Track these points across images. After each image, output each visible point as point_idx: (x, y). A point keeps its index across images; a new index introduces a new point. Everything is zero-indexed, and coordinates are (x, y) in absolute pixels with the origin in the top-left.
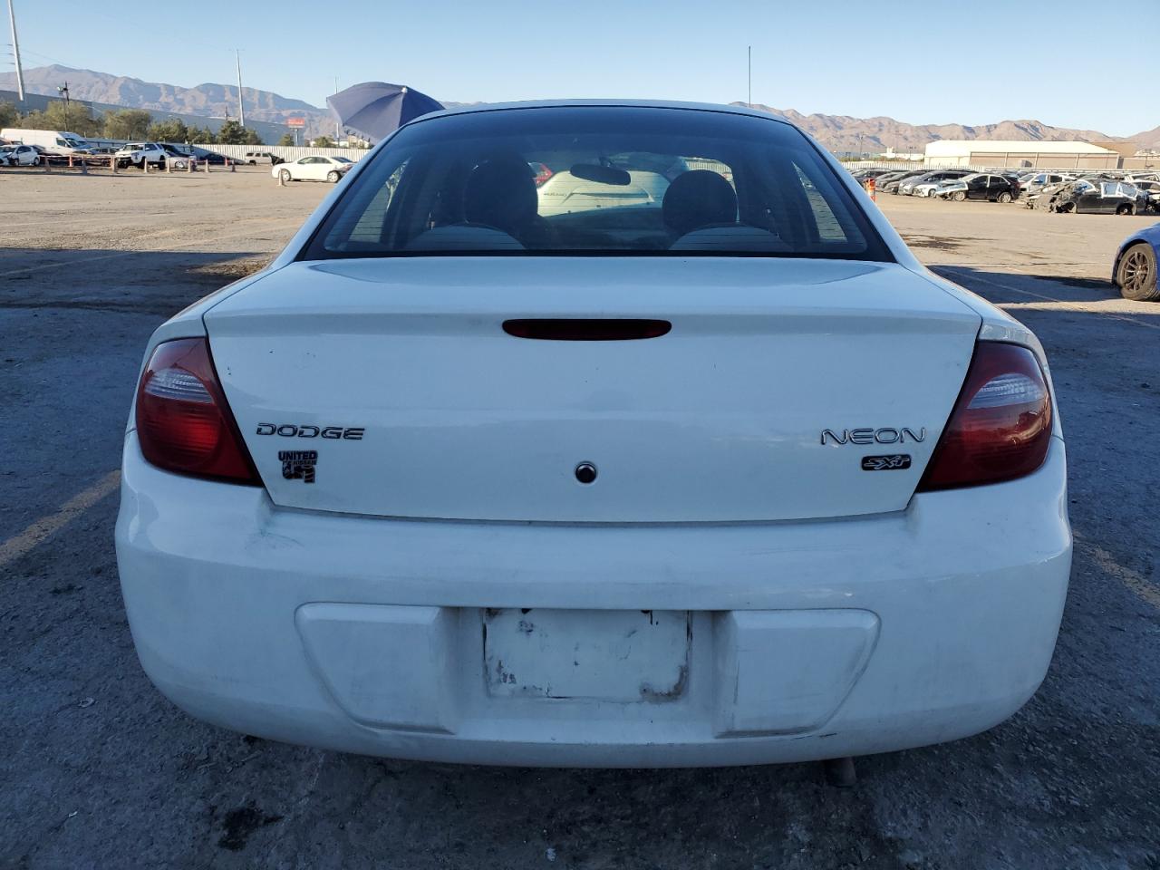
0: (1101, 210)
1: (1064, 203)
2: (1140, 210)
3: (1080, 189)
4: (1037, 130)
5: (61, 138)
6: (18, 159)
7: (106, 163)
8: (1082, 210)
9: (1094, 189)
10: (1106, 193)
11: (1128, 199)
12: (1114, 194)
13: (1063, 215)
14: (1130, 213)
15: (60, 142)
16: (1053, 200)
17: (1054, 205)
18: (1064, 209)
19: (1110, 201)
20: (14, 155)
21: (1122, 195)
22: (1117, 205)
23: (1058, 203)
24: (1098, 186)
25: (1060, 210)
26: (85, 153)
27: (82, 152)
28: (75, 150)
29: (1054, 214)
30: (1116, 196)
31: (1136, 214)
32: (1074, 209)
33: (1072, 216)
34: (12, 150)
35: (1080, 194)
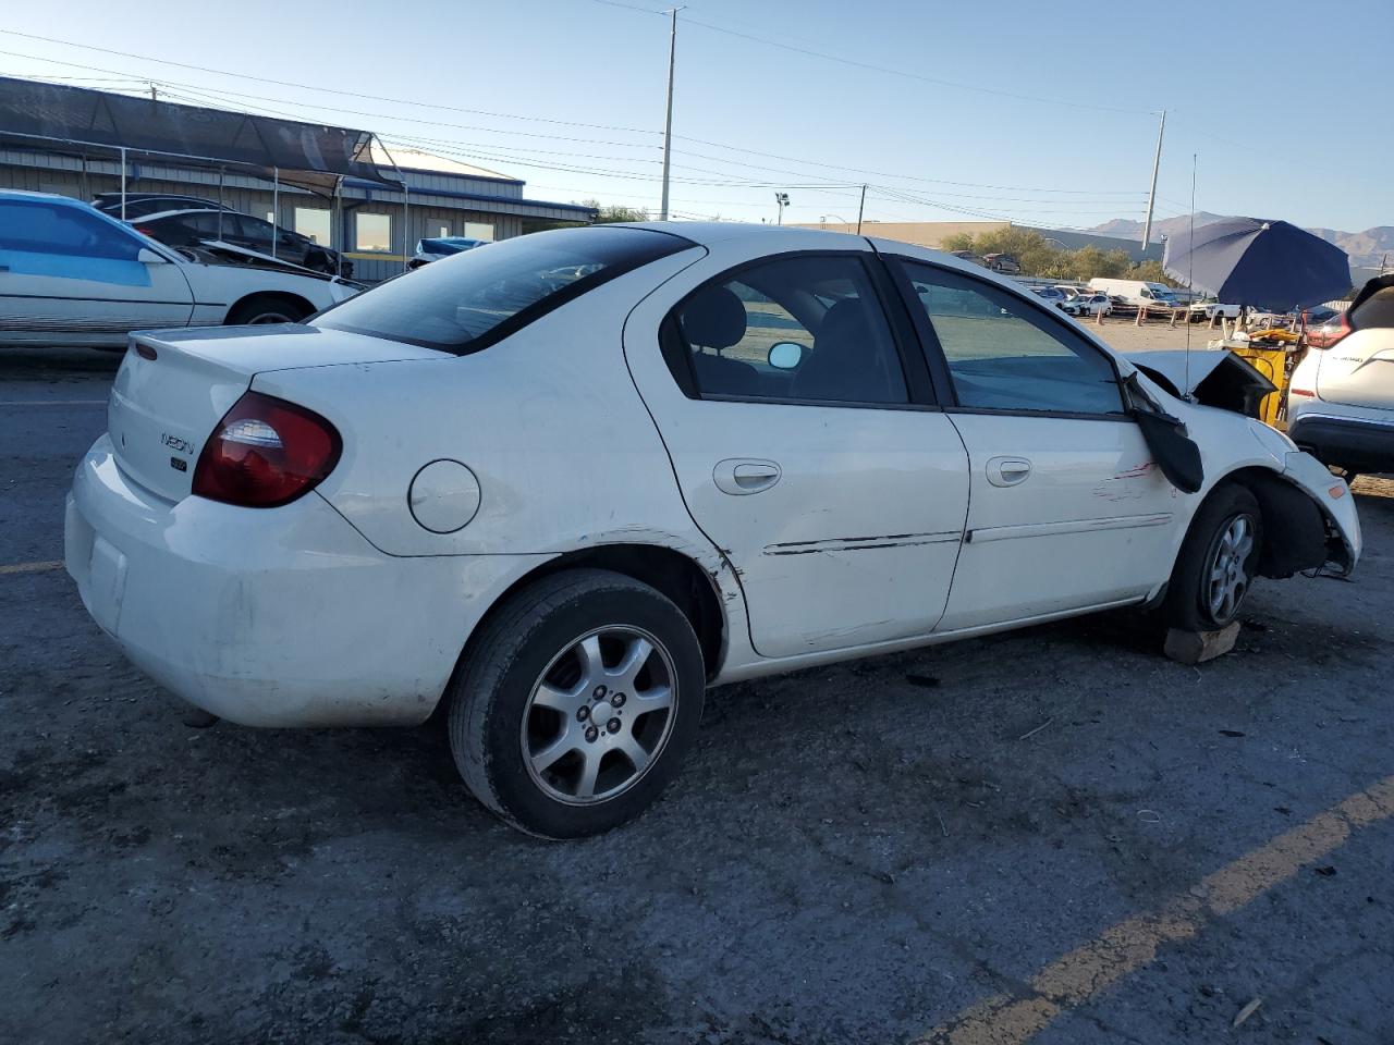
5: (1147, 289)
6: (1089, 309)
7: (1181, 315)
15: (1144, 294)
20: (1086, 305)
26: (1163, 305)
27: (1161, 304)
28: (1154, 301)
34: (1087, 299)
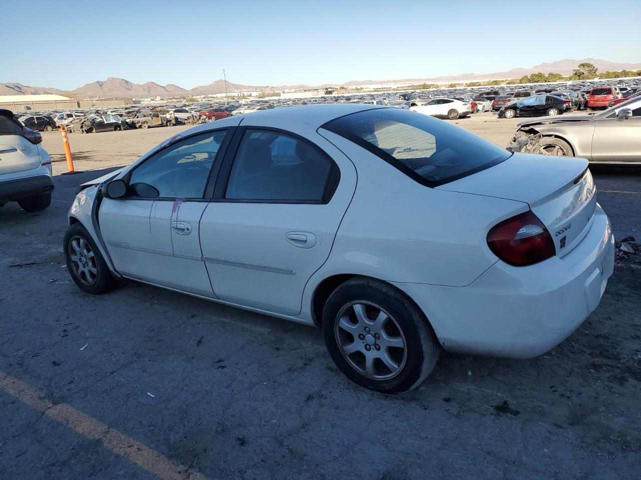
0: (107, 129)
1: (88, 128)
2: (124, 127)
3: (93, 120)
4: (20, 88)
8: (97, 131)
9: (100, 119)
10: (106, 121)
11: (118, 123)
12: (110, 121)
13: (89, 134)
14: (120, 130)
16: (82, 127)
17: (83, 129)
18: (89, 131)
19: (111, 125)
21: (114, 121)
22: (114, 126)
23: (85, 128)
24: (101, 118)
25: (87, 132)
29: (85, 134)
30: (112, 122)
31: (124, 130)
32: (94, 130)
33: (94, 135)
35: (94, 123)
